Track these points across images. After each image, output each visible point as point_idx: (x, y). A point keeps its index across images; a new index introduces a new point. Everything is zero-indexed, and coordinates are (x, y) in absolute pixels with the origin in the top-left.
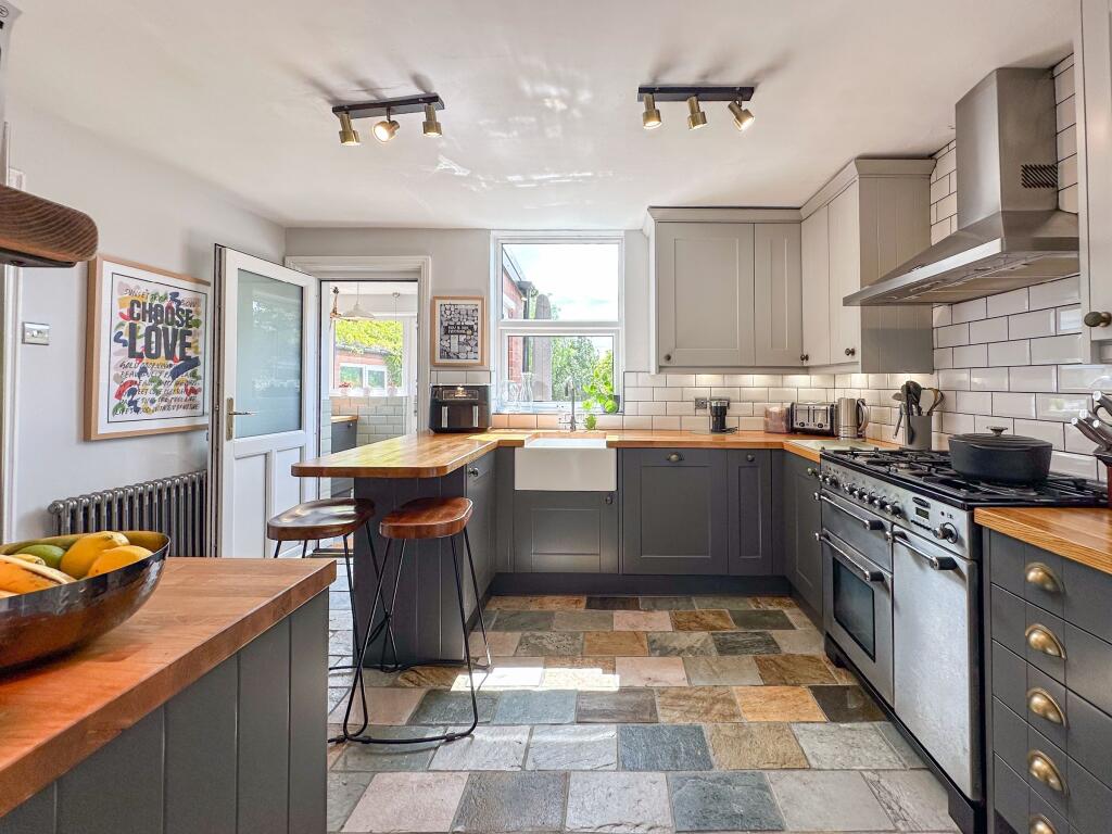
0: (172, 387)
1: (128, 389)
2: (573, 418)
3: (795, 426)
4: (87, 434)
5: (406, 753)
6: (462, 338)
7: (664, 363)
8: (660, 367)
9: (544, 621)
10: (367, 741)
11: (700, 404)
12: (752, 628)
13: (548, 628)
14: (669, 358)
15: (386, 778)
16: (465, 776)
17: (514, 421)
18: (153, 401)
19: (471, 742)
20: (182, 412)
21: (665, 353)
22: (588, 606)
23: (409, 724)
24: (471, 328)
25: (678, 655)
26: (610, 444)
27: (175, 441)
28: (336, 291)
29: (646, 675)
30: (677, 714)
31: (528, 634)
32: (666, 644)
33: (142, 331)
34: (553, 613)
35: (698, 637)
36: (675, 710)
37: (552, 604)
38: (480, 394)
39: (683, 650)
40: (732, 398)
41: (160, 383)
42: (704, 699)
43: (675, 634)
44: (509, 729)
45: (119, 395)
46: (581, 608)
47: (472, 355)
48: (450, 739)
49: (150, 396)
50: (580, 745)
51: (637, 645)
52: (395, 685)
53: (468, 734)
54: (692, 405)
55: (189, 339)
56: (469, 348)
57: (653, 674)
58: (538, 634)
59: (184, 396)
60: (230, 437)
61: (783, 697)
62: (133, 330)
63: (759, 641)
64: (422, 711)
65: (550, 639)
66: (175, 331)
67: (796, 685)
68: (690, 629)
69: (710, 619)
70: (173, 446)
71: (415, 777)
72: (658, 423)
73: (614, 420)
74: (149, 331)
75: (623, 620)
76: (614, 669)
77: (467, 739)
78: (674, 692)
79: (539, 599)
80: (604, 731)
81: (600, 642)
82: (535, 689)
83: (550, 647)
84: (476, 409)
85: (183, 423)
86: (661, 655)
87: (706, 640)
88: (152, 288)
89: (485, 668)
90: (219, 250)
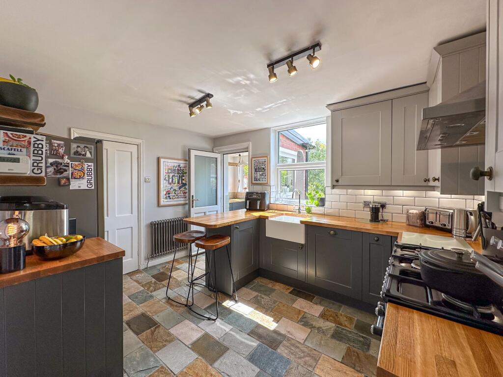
0: (179, 192)
1: (168, 193)
2: (300, 208)
3: (428, 223)
4: (159, 205)
5: (197, 317)
6: (261, 173)
7: (335, 183)
8: (333, 186)
9: (268, 292)
10: (190, 309)
11: (366, 204)
12: (363, 333)
13: (268, 295)
14: (337, 181)
15: (187, 322)
16: (203, 332)
17: (279, 207)
18: (174, 196)
19: (213, 323)
20: (182, 199)
21: (335, 179)
22: (290, 293)
23: (204, 309)
24: (264, 168)
25: (311, 328)
26: (302, 222)
27: (181, 207)
28: (240, 155)
29: (288, 330)
30: (286, 351)
31: (260, 295)
32: (310, 321)
33: (171, 177)
34: (275, 290)
35: (330, 325)
36: (287, 349)
37: (278, 287)
38: (263, 196)
39: (315, 327)
40: (388, 203)
41: (176, 191)
42: (303, 352)
43: (318, 319)
44: (226, 324)
45: (166, 195)
46: (287, 292)
47: (264, 180)
48: (209, 319)
49: (173, 194)
50: (242, 342)
51: (296, 316)
52: (210, 296)
53: (214, 320)
54: (362, 205)
55: (183, 178)
56: (263, 177)
57: (293, 330)
58: (263, 296)
59: (182, 194)
60: (193, 207)
61: (345, 373)
62: (169, 176)
63: (360, 341)
64: (209, 307)
65: (266, 299)
66: (179, 176)
67: (359, 371)
68: (327, 320)
69: (343, 319)
70: (180, 209)
71: (193, 325)
72: (343, 213)
73: (320, 210)
74: (173, 176)
75: (301, 304)
76: (278, 321)
77: (213, 322)
78: (293, 342)
79: (274, 283)
80: (253, 342)
81: (282, 308)
82: (245, 316)
83: (263, 303)
84: (259, 202)
85: (182, 202)
86: (303, 325)
87: (330, 328)
88: (173, 164)
89: (236, 302)
90: (189, 150)
